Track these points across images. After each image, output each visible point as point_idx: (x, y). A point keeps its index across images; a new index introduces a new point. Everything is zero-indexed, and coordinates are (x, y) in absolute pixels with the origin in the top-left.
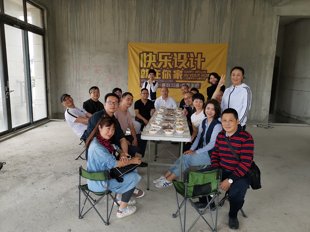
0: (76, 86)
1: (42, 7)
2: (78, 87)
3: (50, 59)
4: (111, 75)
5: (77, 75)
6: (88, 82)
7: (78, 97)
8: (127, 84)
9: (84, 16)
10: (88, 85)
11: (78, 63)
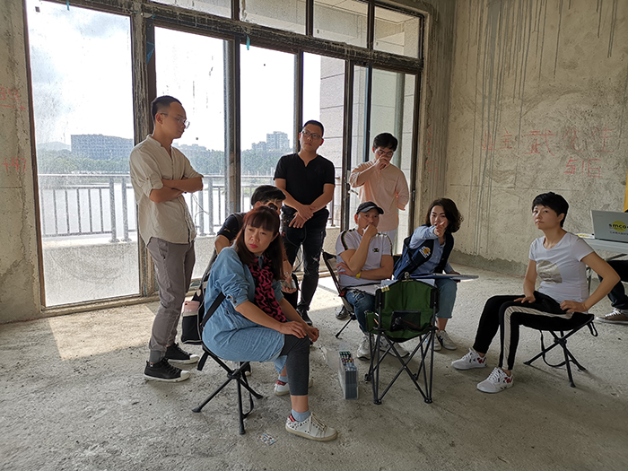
0: (482, 188)
2: (486, 189)
4: (573, 156)
5: (488, 161)
6: (512, 177)
10: (509, 185)
11: (491, 130)
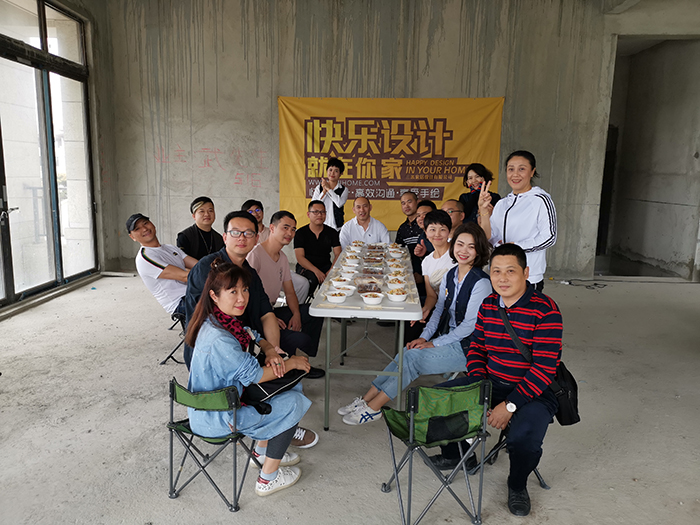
0: (161, 198)
1: (83, 17)
2: (164, 198)
3: (100, 136)
4: (240, 171)
5: (164, 173)
6: (190, 187)
7: (166, 220)
8: (278, 191)
9: (179, 38)
10: (187, 194)
11: (163, 144)
